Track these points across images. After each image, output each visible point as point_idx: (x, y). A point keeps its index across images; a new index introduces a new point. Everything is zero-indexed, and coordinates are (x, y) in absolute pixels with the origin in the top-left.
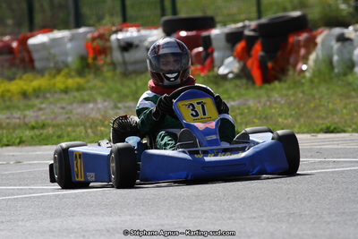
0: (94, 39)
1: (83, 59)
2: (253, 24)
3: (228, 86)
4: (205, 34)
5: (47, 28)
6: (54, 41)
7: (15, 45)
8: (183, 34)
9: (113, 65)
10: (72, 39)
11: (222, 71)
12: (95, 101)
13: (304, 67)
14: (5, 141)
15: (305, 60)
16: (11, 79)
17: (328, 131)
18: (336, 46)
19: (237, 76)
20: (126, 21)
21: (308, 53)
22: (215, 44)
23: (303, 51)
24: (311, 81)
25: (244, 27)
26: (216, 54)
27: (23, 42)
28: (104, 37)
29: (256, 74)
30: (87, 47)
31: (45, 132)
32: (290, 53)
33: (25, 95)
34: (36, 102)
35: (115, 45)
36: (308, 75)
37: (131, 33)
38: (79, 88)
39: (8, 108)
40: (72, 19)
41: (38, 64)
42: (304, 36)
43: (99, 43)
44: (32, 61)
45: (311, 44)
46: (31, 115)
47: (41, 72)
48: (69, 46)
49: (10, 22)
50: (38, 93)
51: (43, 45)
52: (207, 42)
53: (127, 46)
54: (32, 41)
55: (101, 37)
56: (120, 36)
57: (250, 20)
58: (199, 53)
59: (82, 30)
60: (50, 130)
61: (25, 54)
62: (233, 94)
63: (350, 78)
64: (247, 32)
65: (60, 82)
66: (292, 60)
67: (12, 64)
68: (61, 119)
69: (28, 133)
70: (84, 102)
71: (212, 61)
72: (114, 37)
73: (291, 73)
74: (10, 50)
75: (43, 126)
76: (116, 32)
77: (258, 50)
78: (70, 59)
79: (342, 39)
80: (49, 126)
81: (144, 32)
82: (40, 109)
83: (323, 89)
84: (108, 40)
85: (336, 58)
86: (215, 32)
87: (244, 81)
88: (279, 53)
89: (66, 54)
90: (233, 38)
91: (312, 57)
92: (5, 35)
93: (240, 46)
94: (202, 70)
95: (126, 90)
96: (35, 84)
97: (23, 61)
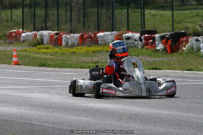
0: (118, 35)
2: (169, 33)
3: (160, 53)
4: (153, 36)
5: (103, 31)
6: (105, 35)
7: (92, 35)
8: (146, 35)
10: (110, 35)
11: (158, 48)
13: (184, 49)
14: (84, 67)
15: (185, 46)
16: (90, 46)
17: (188, 70)
18: (195, 43)
19: (163, 50)
20: (128, 30)
21: (186, 44)
22: (156, 39)
23: (184, 43)
24: (186, 53)
25: (166, 34)
26: (156, 43)
27: (95, 35)
28: (121, 35)
29: (169, 50)
30: (115, 38)
32: (180, 43)
33: (94, 52)
34: (97, 54)
35: (124, 37)
36: (185, 51)
37: (130, 34)
39: (88, 56)
40: (112, 29)
41: (99, 42)
42: (185, 39)
44: (97, 41)
45: (187, 41)
46: (95, 59)
47: (100, 45)
48: (110, 37)
49: (92, 28)
50: (98, 52)
51: (101, 36)
52: (154, 39)
53: (128, 38)
54: (98, 35)
56: (126, 35)
57: (168, 32)
58: (151, 42)
59: (114, 32)
60: (99, 64)
61: (96, 39)
62: (161, 56)
63: (199, 53)
64: (167, 36)
65: (106, 48)
66: (180, 46)
67: (91, 42)
68: (104, 61)
69: (92, 65)
71: (155, 45)
72: (124, 35)
73: (180, 50)
74: (91, 37)
75: (97, 62)
76: (125, 33)
77: (170, 42)
79: (197, 40)
80: (100, 62)
81: (134, 34)
82: (98, 57)
83: (190, 56)
84: (122, 36)
85: (194, 46)
86: (157, 36)
87: (165, 52)
88: (177, 44)
89: (109, 39)
90: (162, 38)
91: (187, 45)
92: (89, 32)
93: (164, 41)
94: (152, 47)
96: (98, 48)
97: (95, 41)
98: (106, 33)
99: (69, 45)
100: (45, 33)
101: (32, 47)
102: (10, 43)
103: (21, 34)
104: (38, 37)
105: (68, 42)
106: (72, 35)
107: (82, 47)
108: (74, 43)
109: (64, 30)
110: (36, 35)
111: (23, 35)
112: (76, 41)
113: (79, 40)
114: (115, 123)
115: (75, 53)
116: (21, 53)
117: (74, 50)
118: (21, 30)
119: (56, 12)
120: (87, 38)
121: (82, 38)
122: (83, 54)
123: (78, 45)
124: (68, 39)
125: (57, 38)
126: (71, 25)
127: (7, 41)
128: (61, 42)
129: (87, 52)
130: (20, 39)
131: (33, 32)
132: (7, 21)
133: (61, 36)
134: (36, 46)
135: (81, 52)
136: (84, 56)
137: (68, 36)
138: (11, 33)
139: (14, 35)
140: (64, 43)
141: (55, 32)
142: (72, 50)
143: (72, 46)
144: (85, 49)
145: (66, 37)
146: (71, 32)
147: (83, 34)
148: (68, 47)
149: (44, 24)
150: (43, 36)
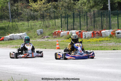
0: (113, 32)
1: (111, 35)
5: (105, 29)
6: (106, 32)
7: (99, 32)
9: (116, 36)
12: (112, 43)
14: (95, 49)
16: (98, 38)
20: (118, 29)
30: (111, 33)
31: (102, 48)
33: (100, 41)
35: (116, 33)
37: (119, 31)
38: (110, 40)
40: (109, 28)
43: (114, 32)
44: (102, 35)
46: (100, 45)
47: (103, 37)
48: (108, 33)
49: (99, 28)
50: (102, 41)
51: (104, 32)
53: (118, 33)
54: (102, 32)
55: (114, 31)
56: (117, 31)
59: (111, 30)
60: (103, 48)
65: (106, 39)
67: (98, 36)
68: (105, 46)
69: (99, 48)
70: (110, 43)
72: (116, 31)
74: (98, 33)
75: (102, 47)
78: (108, 35)
89: (108, 34)
92: (97, 30)
95: (118, 41)
96: (102, 39)
97: (100, 35)
98: (106, 31)
99: (86, 38)
100: (74, 31)
101: (66, 39)
102: (55, 38)
103: (60, 32)
104: (69, 34)
105: (86, 36)
106: (88, 32)
107: (94, 39)
108: (89, 36)
109: (83, 29)
110: (68, 33)
111: (61, 33)
112: (90, 36)
113: (91, 35)
114: (112, 79)
115: (90, 42)
116: (61, 43)
117: (89, 40)
118: (61, 30)
119: (79, 20)
120: (96, 34)
121: (93, 33)
122: (94, 42)
123: (91, 37)
124: (86, 34)
125: (80, 34)
126: (87, 26)
127: (53, 36)
128: (82, 36)
129: (96, 41)
130: (60, 35)
131: (67, 31)
132: (53, 25)
133: (82, 33)
134: (68, 39)
135: (93, 41)
136: (94, 44)
137: (86, 33)
138: (55, 32)
139: (57, 33)
140: (83, 37)
141: (78, 31)
142: (88, 40)
143: (88, 38)
144: (95, 39)
145: (85, 33)
146: (87, 30)
147: (94, 31)
148: (86, 39)
149: (73, 27)
150: (72, 33)
